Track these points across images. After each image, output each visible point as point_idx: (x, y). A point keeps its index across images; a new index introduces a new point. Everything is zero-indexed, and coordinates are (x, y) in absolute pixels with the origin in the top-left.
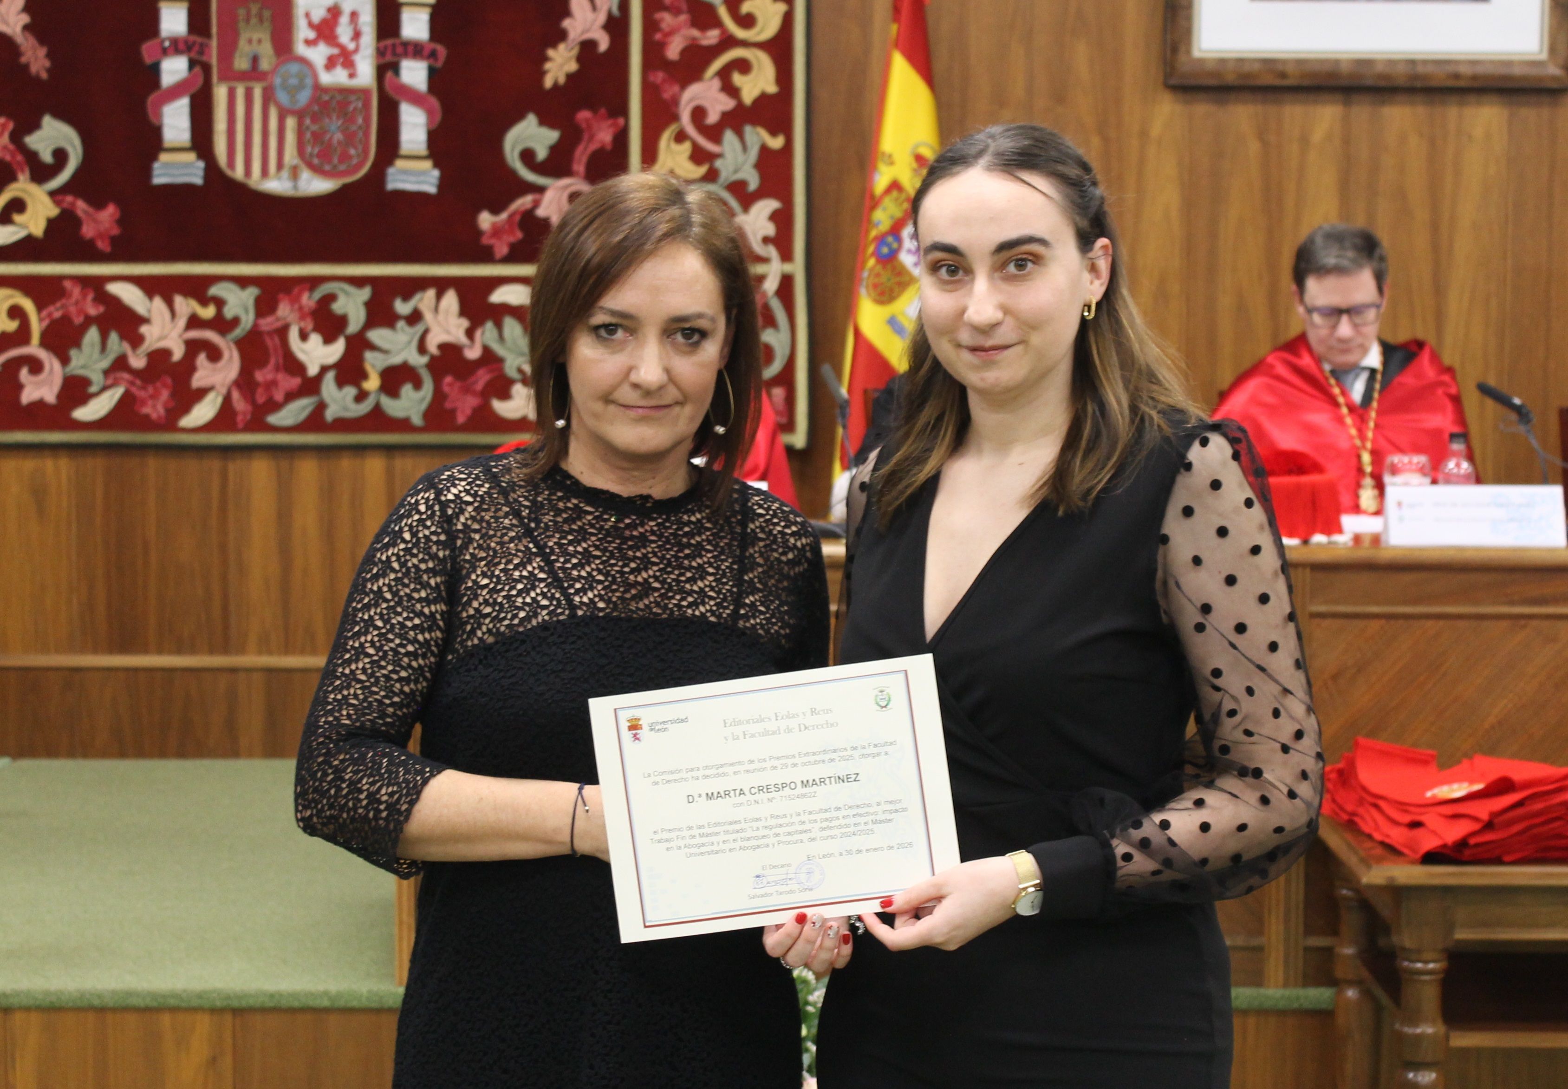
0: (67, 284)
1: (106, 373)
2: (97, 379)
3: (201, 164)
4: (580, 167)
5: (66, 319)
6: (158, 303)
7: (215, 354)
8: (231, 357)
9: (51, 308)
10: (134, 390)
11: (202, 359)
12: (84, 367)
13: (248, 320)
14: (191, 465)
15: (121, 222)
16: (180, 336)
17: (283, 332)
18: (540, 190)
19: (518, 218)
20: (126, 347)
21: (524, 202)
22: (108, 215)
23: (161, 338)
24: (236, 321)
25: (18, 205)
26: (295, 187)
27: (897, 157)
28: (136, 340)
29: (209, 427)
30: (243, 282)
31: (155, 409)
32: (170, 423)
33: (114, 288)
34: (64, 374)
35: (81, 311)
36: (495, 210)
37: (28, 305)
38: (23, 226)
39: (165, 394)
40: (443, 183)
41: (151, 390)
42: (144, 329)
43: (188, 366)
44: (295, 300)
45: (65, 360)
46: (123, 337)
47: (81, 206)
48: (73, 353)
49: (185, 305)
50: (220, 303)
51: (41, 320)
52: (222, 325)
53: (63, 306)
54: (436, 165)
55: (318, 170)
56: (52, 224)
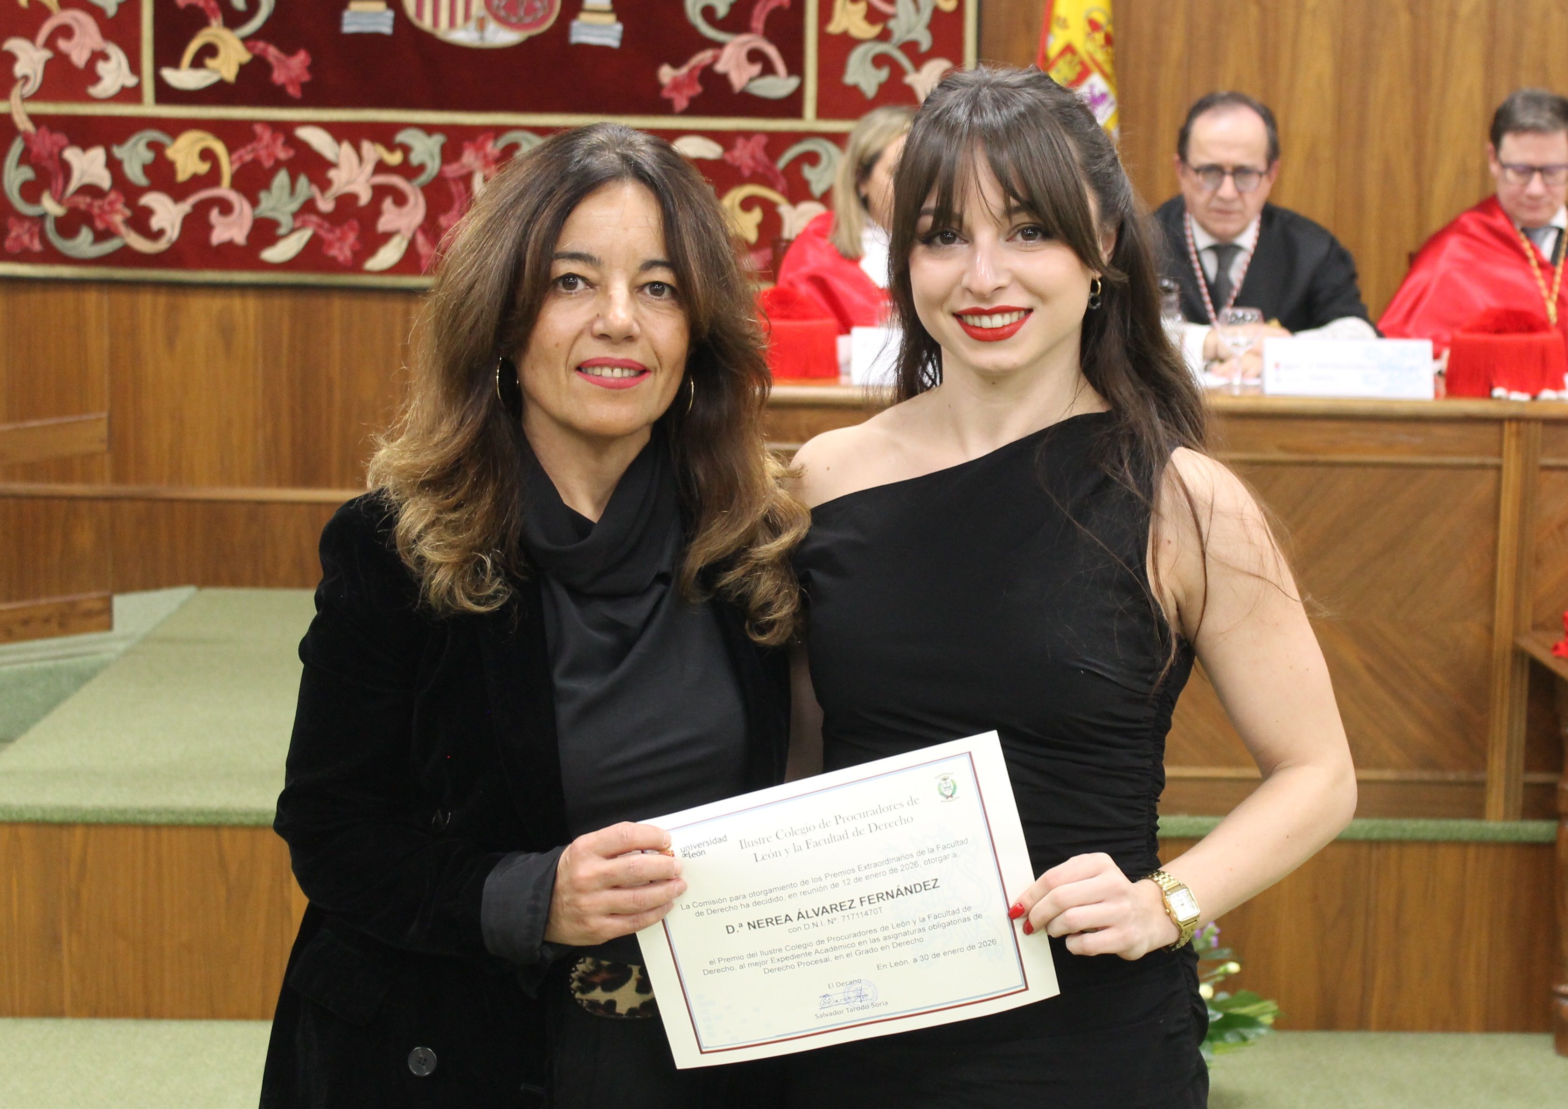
0: (258, 129)
1: (295, 215)
2: (286, 222)
3: (390, 14)
4: (758, 23)
5: (256, 162)
6: (346, 148)
7: (400, 199)
8: (416, 204)
9: (242, 152)
10: (322, 233)
11: (388, 204)
12: (273, 209)
13: (433, 166)
14: (375, 307)
15: (311, 68)
16: (368, 181)
17: (467, 179)
18: (720, 45)
19: (697, 73)
20: (315, 191)
21: (704, 57)
22: (299, 62)
23: (349, 183)
24: (421, 168)
25: (210, 50)
26: (482, 38)
27: (1071, 21)
28: (324, 185)
29: (394, 270)
30: (429, 129)
31: (342, 251)
32: (356, 265)
33: (304, 133)
34: (254, 216)
35: (271, 155)
36: (676, 64)
37: (219, 148)
38: (215, 71)
39: (352, 237)
40: (625, 38)
41: (338, 232)
42: (332, 174)
43: (374, 210)
44: (480, 148)
45: (254, 202)
46: (312, 180)
47: (272, 53)
48: (263, 195)
49: (372, 151)
50: (406, 149)
51: (232, 163)
52: (408, 170)
53: (253, 150)
54: (619, 19)
55: (504, 22)
56: (243, 69)
